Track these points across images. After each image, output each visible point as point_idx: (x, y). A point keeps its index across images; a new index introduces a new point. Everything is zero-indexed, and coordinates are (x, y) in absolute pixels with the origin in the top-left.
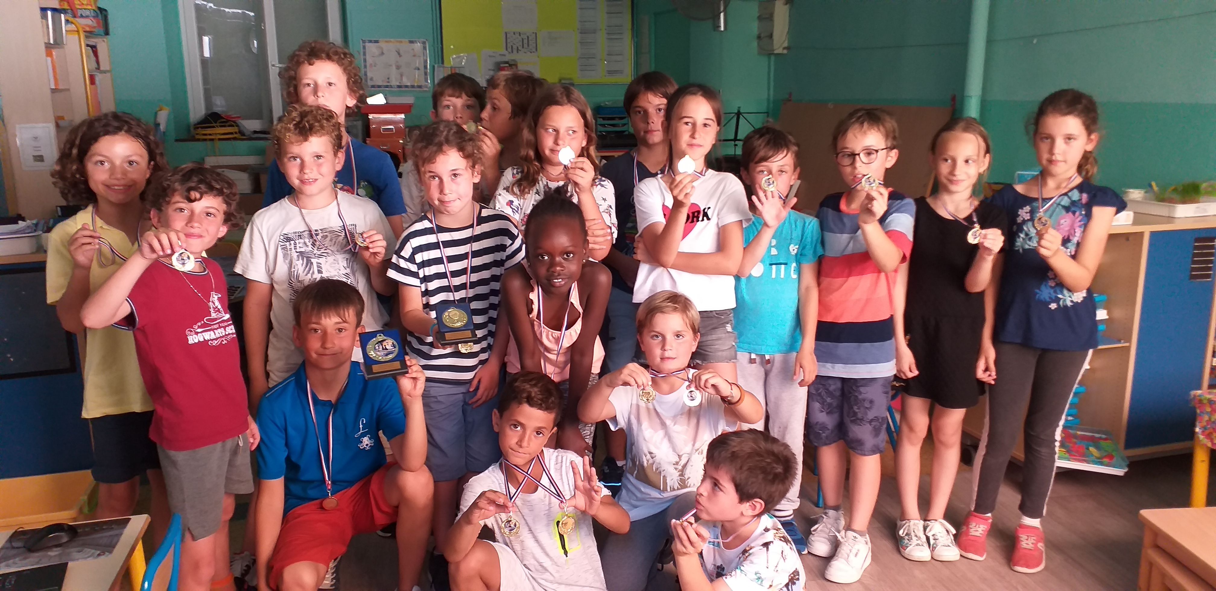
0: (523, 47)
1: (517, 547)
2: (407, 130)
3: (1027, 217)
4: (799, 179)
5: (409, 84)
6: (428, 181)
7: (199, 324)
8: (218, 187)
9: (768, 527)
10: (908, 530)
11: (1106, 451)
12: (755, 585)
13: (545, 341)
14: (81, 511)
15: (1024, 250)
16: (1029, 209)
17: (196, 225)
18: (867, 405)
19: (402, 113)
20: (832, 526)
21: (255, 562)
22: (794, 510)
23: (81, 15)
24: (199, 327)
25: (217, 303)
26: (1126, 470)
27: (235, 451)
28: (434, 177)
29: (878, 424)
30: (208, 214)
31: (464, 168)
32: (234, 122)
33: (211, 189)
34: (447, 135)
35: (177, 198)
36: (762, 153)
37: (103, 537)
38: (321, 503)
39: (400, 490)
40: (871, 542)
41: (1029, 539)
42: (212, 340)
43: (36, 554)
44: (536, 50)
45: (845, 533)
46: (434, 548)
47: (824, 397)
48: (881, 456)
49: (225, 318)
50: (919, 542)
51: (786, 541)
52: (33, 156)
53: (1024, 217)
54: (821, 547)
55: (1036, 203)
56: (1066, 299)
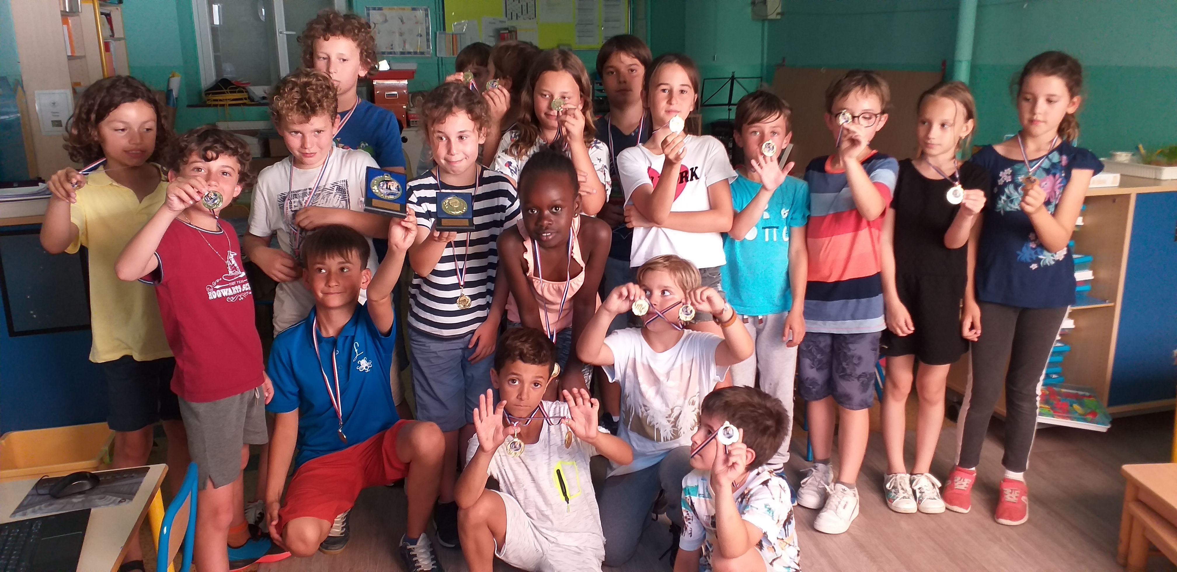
0: (522, 14)
1: (521, 497)
2: (410, 95)
3: (1009, 179)
4: (791, 142)
5: (412, 51)
6: (435, 141)
7: (218, 281)
8: (232, 147)
10: (895, 483)
11: (1090, 408)
14: (102, 461)
15: (1005, 212)
16: (1011, 171)
17: (212, 185)
18: (855, 361)
19: (406, 79)
20: (822, 479)
22: (784, 464)
24: (217, 284)
25: (234, 262)
26: (1109, 427)
27: (252, 403)
28: (442, 138)
29: (866, 380)
30: (224, 173)
31: (471, 130)
32: (244, 88)
33: (226, 148)
34: (457, 97)
36: (754, 115)
37: (123, 484)
39: (414, 449)
40: (859, 494)
41: (1013, 493)
42: (230, 296)
43: (61, 501)
44: (535, 16)
45: (834, 486)
47: (815, 354)
48: (869, 410)
49: (241, 276)
50: (905, 495)
52: (52, 121)
53: (1005, 179)
54: (810, 500)
55: (1020, 165)
56: (1048, 259)
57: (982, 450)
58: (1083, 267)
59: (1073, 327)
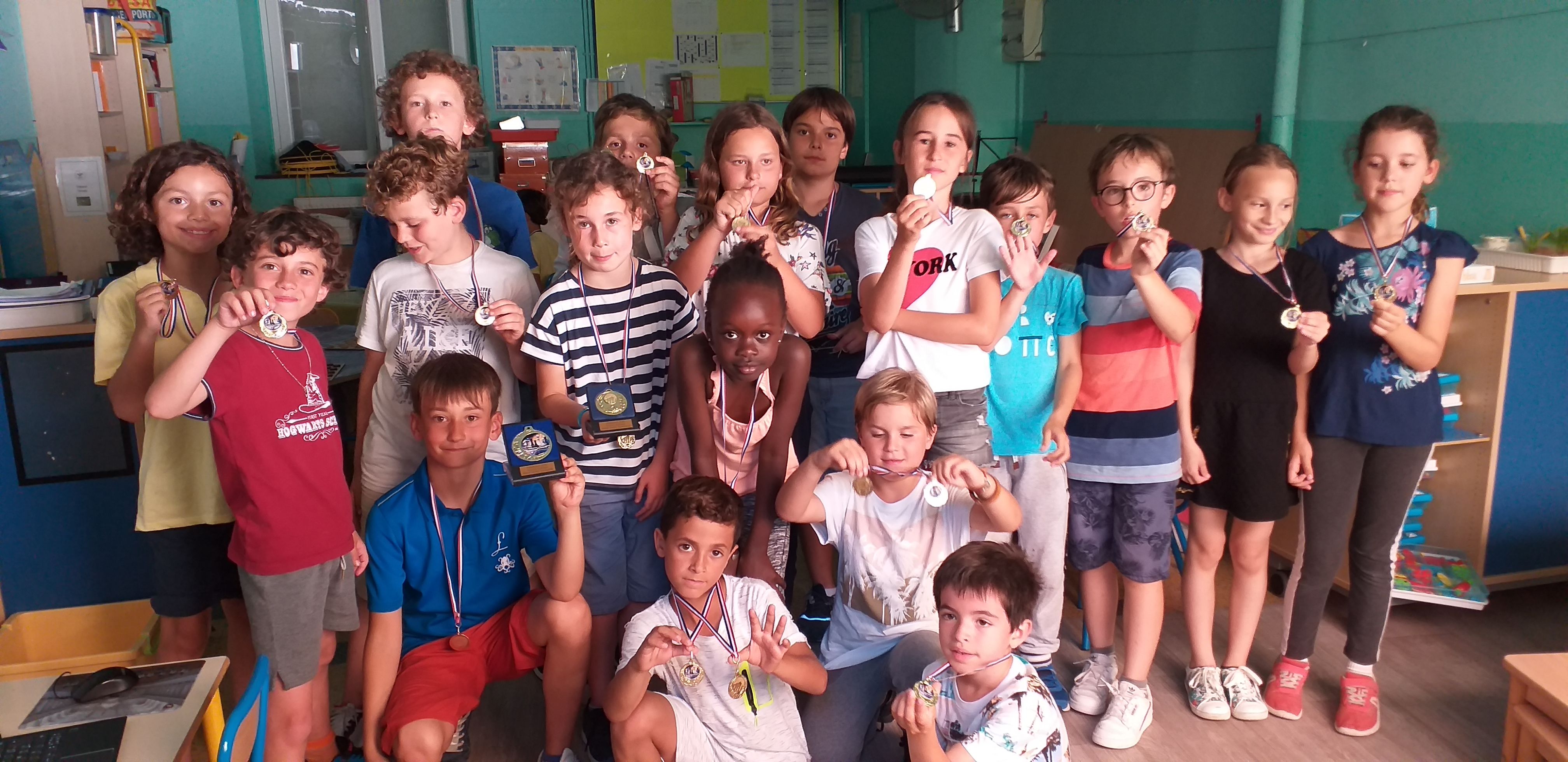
0: (699, 55)
1: (695, 702)
2: (551, 162)
3: (1351, 273)
4: (1055, 223)
5: (553, 104)
6: (576, 230)
7: (292, 413)
8: (315, 236)
9: (1022, 674)
10: (1201, 680)
11: (1460, 578)
12: (1004, 751)
13: (727, 436)
14: (141, 651)
15: (1348, 316)
16: (1354, 263)
17: (288, 285)
18: (1145, 517)
19: (545, 141)
20: (1102, 674)
21: (361, 716)
22: (1052, 654)
23: (136, 17)
24: (292, 417)
25: (315, 388)
26: (1486, 603)
27: (337, 575)
28: (584, 224)
29: (1159, 543)
30: (304, 271)
31: (623, 212)
32: (331, 153)
33: (306, 239)
34: (600, 170)
35: (264, 251)
36: (1005, 192)
37: (169, 684)
38: (448, 642)
39: (550, 626)
40: (1152, 695)
41: (1359, 692)
42: (310, 433)
43: (87, 706)
44: (717, 59)
45: (1119, 684)
46: (590, 700)
47: (1090, 507)
48: (1164, 584)
49: (325, 407)
50: (1215, 695)
51: (1043, 693)
52: (77, 198)
53: (1346, 273)
54: (1087, 702)
55: (1366, 254)
56: (1405, 379)
57: (1318, 635)
58: (1450, 389)
59: (1436, 469)
